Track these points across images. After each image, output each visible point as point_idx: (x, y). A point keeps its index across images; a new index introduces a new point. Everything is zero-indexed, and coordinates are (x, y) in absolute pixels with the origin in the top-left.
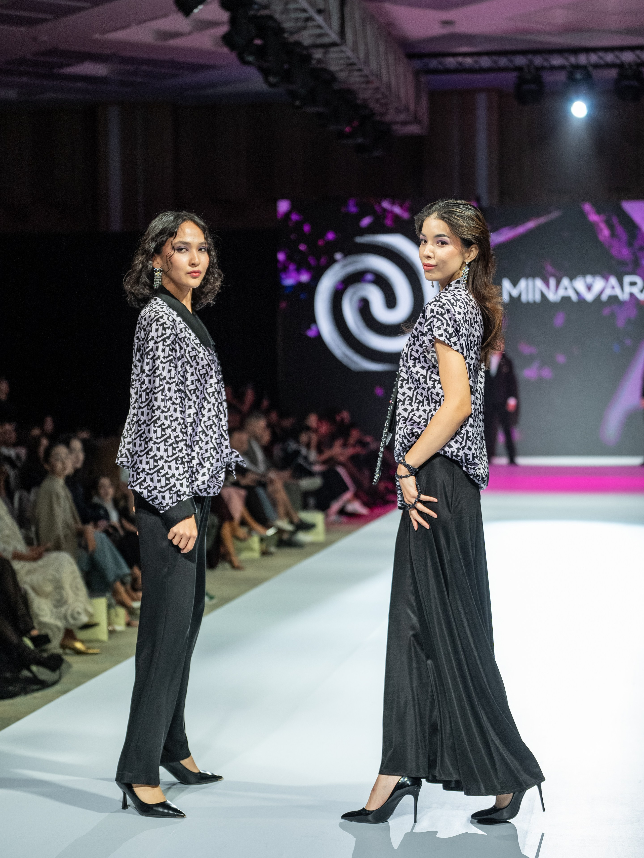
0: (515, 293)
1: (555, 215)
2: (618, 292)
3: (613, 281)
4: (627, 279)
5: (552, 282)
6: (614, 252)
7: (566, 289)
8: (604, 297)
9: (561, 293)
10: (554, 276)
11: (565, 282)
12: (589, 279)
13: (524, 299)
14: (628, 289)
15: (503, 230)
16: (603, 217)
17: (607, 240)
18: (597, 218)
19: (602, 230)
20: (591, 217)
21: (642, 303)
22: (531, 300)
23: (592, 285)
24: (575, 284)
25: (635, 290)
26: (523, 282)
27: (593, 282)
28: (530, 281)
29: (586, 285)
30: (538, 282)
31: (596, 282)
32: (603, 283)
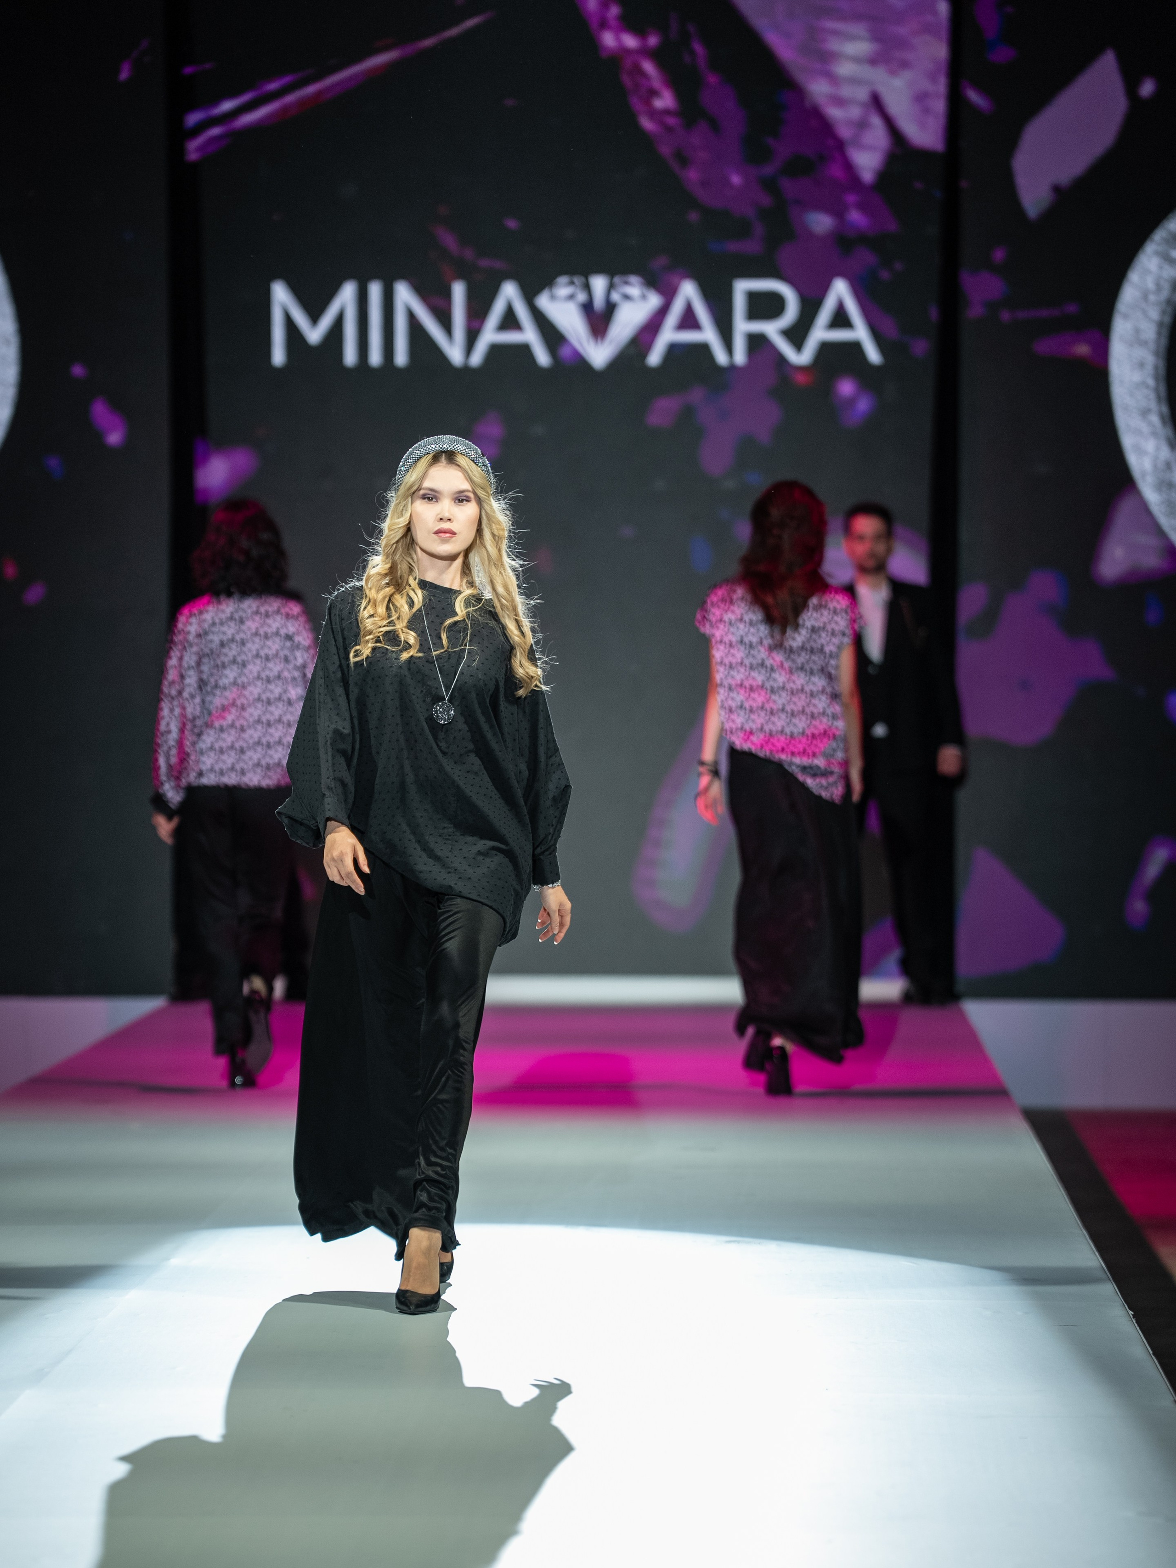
0: (314, 335)
1: (469, 24)
3: (688, 291)
4: (742, 287)
5: (459, 294)
6: (692, 175)
7: (510, 321)
8: (654, 358)
9: (491, 335)
10: (464, 271)
11: (509, 291)
13: (350, 356)
14: (742, 327)
15: (273, 86)
16: (653, 41)
17: (669, 129)
18: (630, 41)
19: (653, 93)
20: (609, 39)
21: (800, 379)
22: (375, 358)
23: (611, 308)
24: (543, 301)
25: (771, 329)
26: (347, 293)
27: (615, 297)
28: (375, 290)
29: (587, 308)
30: (404, 294)
31: (627, 297)
32: (654, 301)
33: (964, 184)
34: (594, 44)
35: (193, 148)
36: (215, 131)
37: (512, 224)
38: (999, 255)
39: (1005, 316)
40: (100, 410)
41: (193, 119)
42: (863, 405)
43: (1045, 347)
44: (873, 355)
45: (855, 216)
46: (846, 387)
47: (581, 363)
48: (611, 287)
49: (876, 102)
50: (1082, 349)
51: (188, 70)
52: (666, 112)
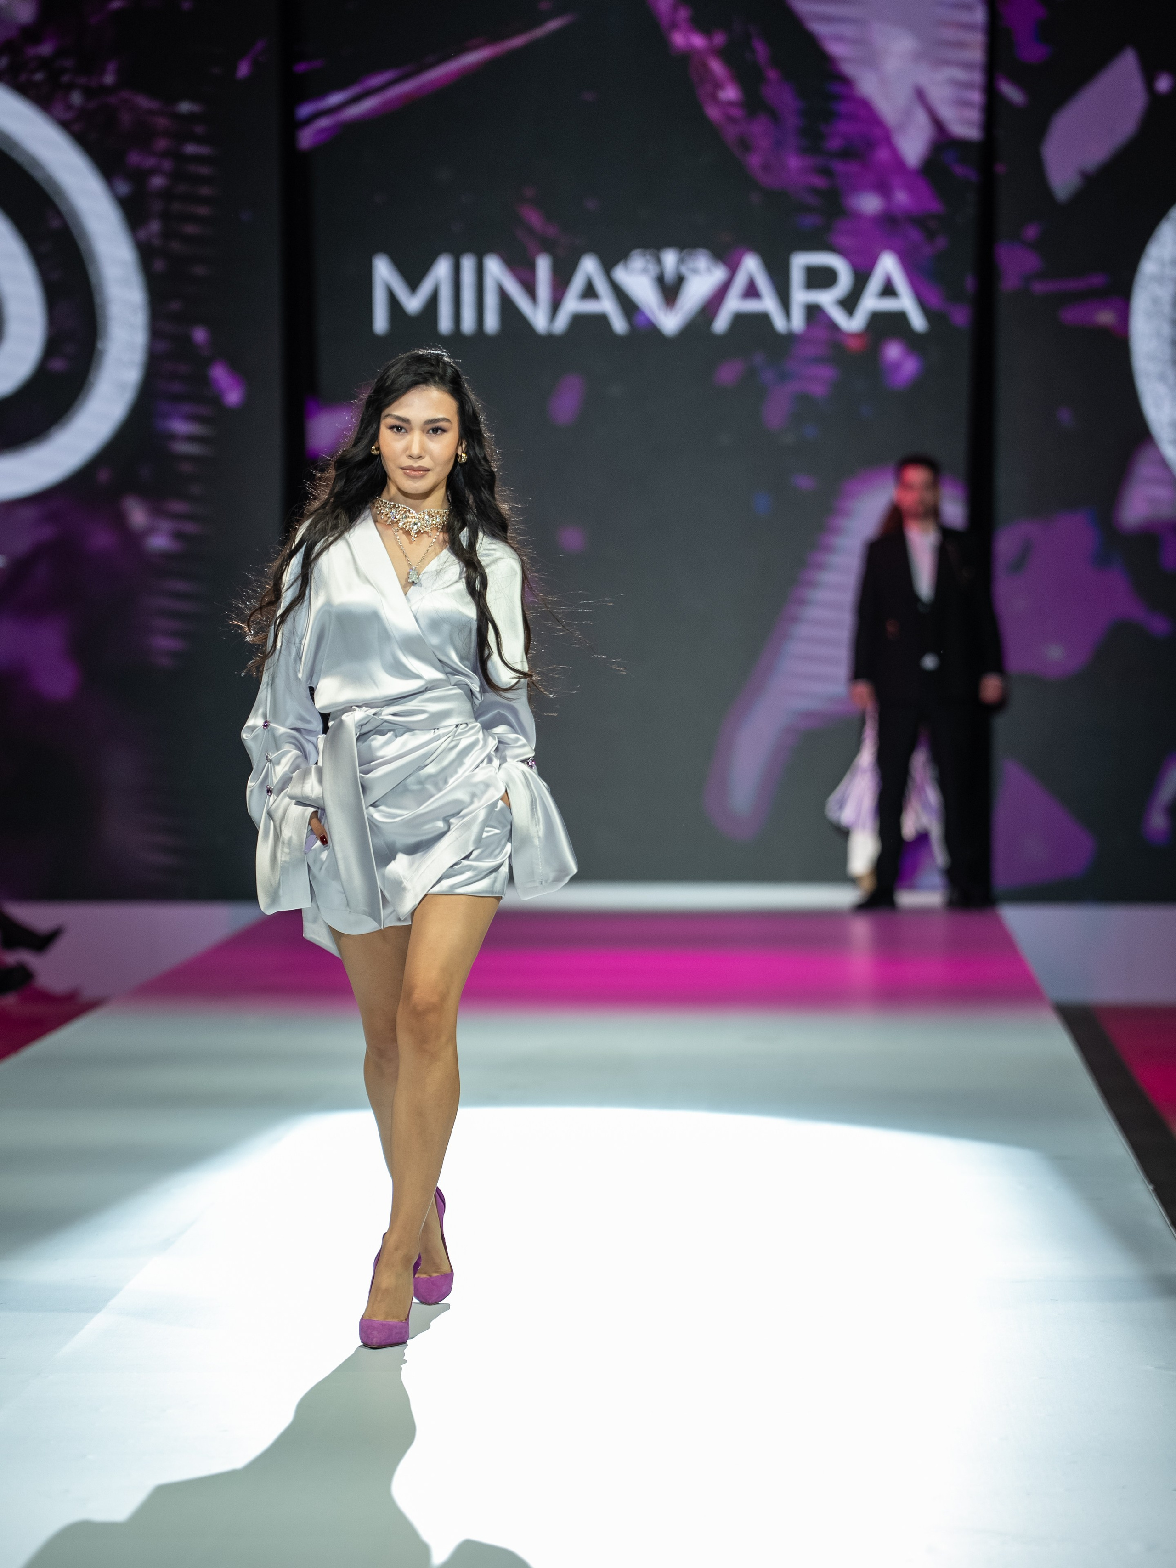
0: (413, 304)
1: (553, 25)
2: (768, 303)
3: (751, 264)
4: (800, 261)
5: (543, 267)
6: (754, 161)
7: (589, 292)
8: (721, 323)
9: (572, 304)
10: (548, 247)
11: (589, 266)
12: (670, 258)
13: (445, 324)
14: (800, 296)
15: (376, 81)
16: (719, 39)
17: (732, 120)
18: (698, 41)
19: (718, 85)
20: (679, 39)
21: (853, 344)
22: (468, 324)
23: (680, 280)
24: (621, 274)
25: (827, 299)
26: (442, 269)
27: (684, 270)
28: (468, 264)
29: (660, 280)
30: (494, 267)
31: (695, 271)
32: (719, 274)
33: (1001, 169)
34: (664, 43)
35: (306, 138)
36: (324, 123)
37: (591, 204)
38: (1031, 232)
39: (1039, 288)
40: (219, 374)
41: (305, 111)
42: (910, 367)
43: (1070, 315)
44: (918, 321)
45: (901, 197)
46: (893, 351)
47: (653, 331)
48: (681, 261)
49: (920, 95)
50: (1106, 317)
51: (301, 68)
52: (731, 104)
